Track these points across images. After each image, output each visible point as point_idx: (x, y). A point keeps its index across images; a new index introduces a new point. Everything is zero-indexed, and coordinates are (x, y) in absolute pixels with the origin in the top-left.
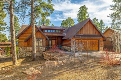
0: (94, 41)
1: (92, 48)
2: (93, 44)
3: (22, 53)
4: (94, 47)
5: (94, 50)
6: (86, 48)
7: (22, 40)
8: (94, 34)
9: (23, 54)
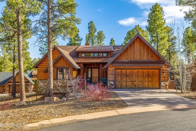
0: (151, 71)
1: (147, 83)
2: (148, 76)
3: (41, 87)
4: (150, 81)
5: (150, 86)
6: (135, 83)
7: (41, 70)
8: (150, 59)
9: (42, 90)
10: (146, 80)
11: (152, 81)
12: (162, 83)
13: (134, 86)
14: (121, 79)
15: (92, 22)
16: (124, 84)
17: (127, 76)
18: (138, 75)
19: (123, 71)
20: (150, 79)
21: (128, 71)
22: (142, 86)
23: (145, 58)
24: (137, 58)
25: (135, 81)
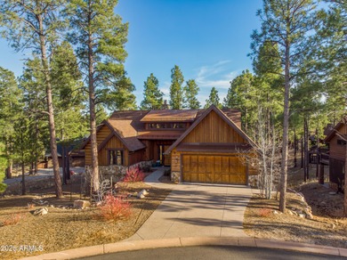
0: (233, 158)
1: (227, 176)
2: (230, 165)
4: (232, 174)
5: (233, 180)
6: (210, 175)
8: (231, 142)
10: (227, 171)
11: (235, 174)
12: (250, 178)
13: (208, 180)
14: (191, 169)
15: (176, 67)
16: (194, 176)
17: (198, 164)
18: (214, 165)
19: (193, 157)
20: (232, 170)
21: (200, 157)
22: (220, 180)
23: (224, 139)
24: (213, 139)
25: (211, 173)
